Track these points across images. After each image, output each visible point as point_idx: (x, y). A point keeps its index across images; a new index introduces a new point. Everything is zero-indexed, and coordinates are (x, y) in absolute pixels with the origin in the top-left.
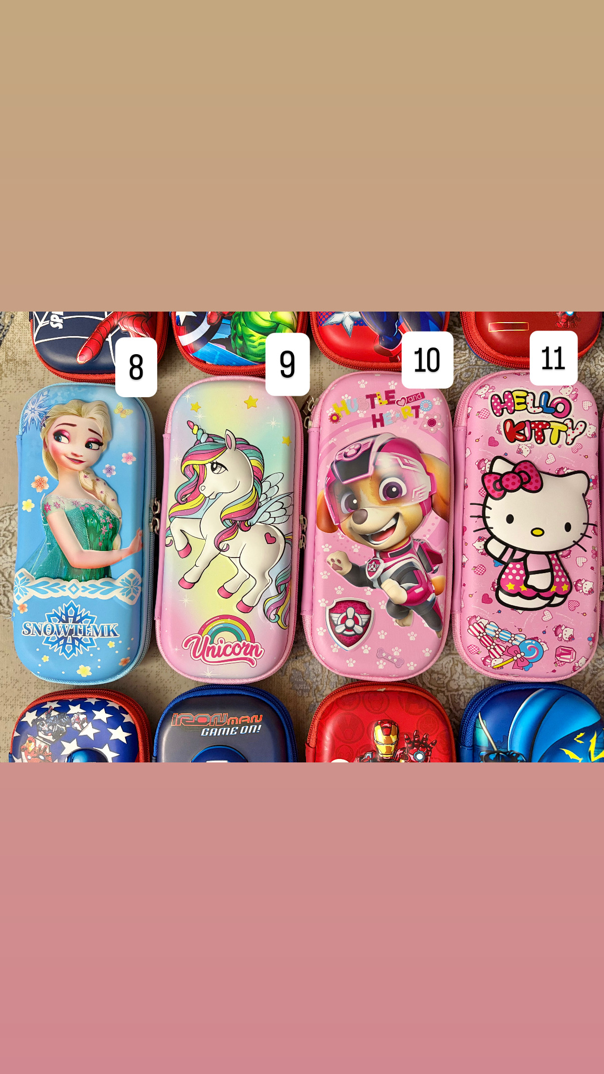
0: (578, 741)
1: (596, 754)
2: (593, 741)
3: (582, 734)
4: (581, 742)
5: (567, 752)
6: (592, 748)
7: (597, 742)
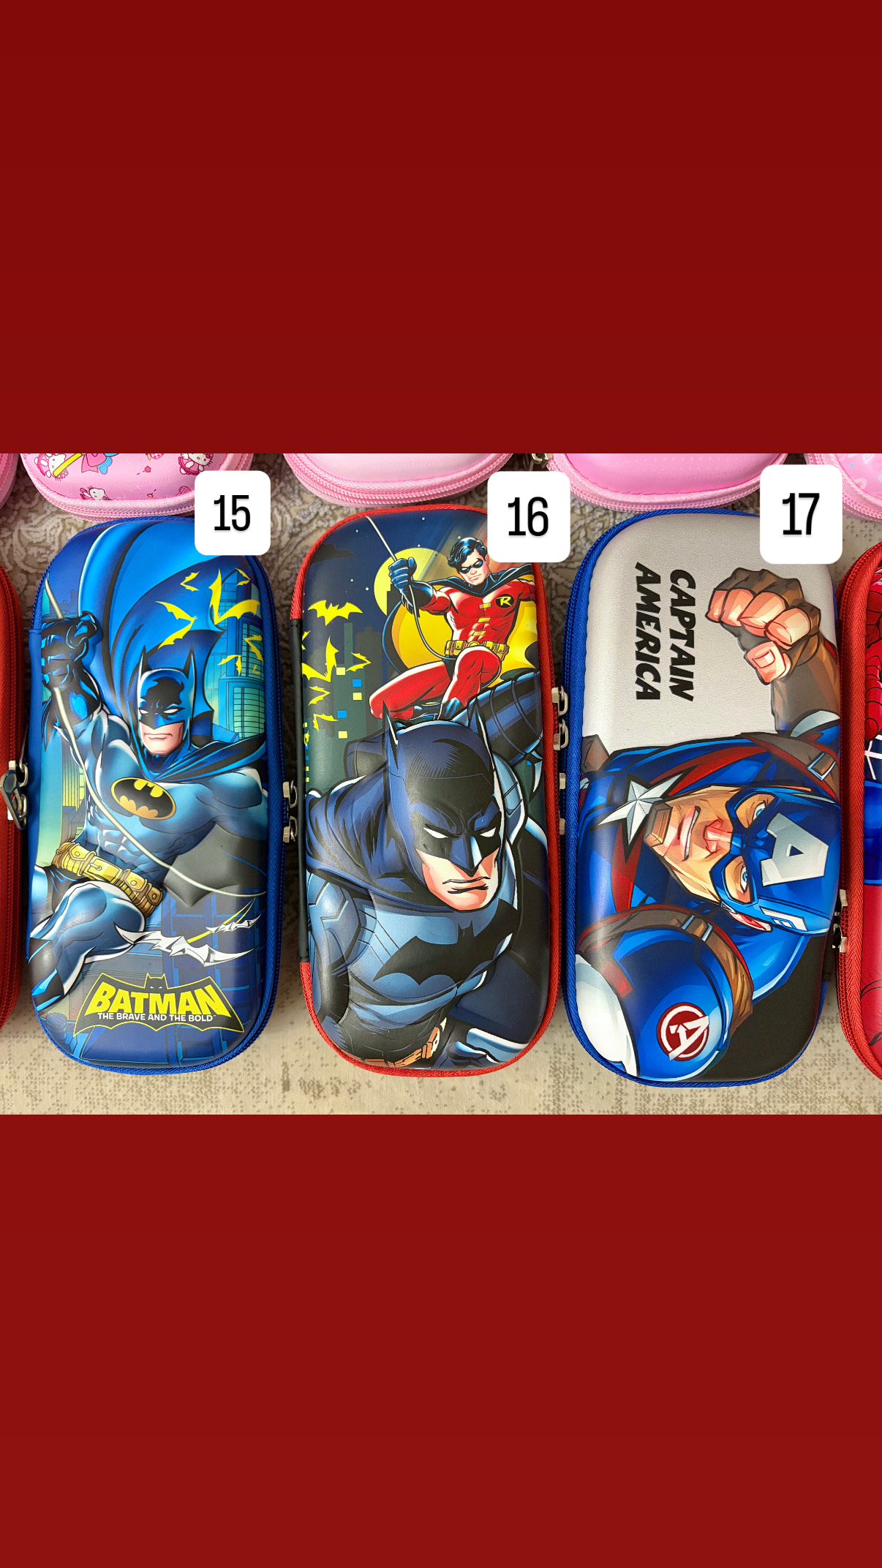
0: (188, 587)
1: (222, 611)
2: (216, 586)
3: (193, 575)
4: (193, 589)
5: (170, 607)
6: (215, 602)
7: (223, 590)
